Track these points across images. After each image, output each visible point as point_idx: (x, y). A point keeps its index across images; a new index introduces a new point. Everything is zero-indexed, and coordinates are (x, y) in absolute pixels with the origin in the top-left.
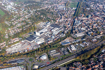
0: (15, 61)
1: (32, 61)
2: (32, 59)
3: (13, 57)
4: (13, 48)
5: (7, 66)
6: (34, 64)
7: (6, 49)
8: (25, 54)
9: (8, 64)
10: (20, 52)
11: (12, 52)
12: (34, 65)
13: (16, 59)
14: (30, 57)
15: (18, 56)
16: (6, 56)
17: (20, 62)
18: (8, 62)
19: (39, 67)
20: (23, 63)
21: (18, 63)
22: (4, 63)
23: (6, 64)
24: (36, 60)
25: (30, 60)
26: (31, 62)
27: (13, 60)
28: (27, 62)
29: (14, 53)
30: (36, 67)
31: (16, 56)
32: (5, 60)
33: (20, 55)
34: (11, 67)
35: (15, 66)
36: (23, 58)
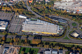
0: (57, 19)
1: (75, 27)
2: (76, 24)
3: (57, 13)
4: (63, 3)
5: (47, 20)
6: (75, 30)
7: (55, 2)
8: (71, 15)
9: (49, 19)
10: (67, 11)
11: (59, 7)
12: (74, 32)
13: (60, 17)
14: (75, 21)
15: (63, 14)
16: (52, 9)
17: (62, 22)
18: (50, 16)
19: (79, 36)
20: (64, 24)
21: (59, 22)
22: (46, 16)
23: (47, 17)
24: (80, 27)
25: (73, 24)
26: (73, 27)
27: (56, 16)
28: (69, 25)
29: (61, 9)
30: (76, 35)
31: (61, 14)
32: (48, 13)
33: (66, 14)
34: (51, 23)
35: (55, 23)
36: (66, 19)
